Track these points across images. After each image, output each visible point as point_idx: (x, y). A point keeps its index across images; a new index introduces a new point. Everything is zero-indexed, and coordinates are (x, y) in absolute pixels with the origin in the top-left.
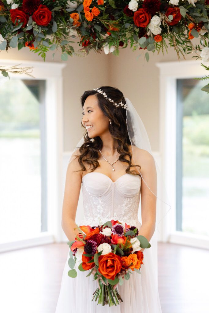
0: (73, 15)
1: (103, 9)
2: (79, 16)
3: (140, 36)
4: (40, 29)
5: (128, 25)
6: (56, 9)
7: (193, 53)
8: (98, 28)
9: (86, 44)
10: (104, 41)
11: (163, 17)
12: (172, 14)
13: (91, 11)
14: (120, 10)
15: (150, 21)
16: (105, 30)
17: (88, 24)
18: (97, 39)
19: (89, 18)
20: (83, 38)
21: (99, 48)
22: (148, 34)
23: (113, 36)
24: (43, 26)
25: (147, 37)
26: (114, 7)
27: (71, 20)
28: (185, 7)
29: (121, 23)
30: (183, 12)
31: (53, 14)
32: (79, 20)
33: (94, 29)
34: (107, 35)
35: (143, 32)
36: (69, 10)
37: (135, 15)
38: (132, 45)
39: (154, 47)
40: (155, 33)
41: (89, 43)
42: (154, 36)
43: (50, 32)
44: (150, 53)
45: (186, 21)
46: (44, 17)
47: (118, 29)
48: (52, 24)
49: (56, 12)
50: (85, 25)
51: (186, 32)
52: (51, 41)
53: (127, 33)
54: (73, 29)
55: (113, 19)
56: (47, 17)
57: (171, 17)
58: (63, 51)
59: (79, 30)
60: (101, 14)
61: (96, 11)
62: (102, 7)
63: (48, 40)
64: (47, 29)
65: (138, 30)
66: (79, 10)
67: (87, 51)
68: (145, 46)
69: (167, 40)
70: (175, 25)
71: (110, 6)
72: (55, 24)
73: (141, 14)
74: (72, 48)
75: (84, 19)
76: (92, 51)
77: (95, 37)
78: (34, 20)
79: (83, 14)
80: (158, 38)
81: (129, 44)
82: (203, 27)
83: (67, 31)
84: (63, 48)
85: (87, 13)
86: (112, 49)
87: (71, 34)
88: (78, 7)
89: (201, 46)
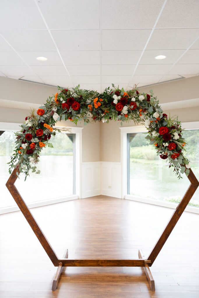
0: (89, 105)
1: (102, 103)
2: (92, 106)
3: (118, 115)
4: (75, 111)
5: (113, 110)
6: (82, 103)
7: (141, 122)
8: (100, 111)
9: (95, 118)
10: (103, 117)
11: (129, 106)
12: (133, 105)
13: (97, 104)
14: (109, 104)
15: (123, 108)
16: (103, 112)
17: (96, 109)
18: (99, 116)
19: (96, 107)
20: (94, 115)
21: (100, 120)
22: (122, 114)
23: (106, 114)
24: (76, 111)
25: (121, 115)
26: (107, 102)
27: (88, 108)
28: (138, 102)
29: (110, 109)
30: (138, 104)
31: (81, 105)
32: (92, 108)
33: (98, 112)
34: (104, 114)
35: (119, 113)
36: (87, 104)
37: (116, 105)
38: (115, 119)
39: (124, 120)
40: (125, 114)
41: (96, 118)
42: (124, 115)
43: (79, 113)
44: (123, 122)
45: (138, 108)
46: (77, 106)
47: (109, 111)
48: (80, 110)
49: (82, 105)
50: (95, 110)
51: (138, 113)
52: (79, 117)
53: (113, 113)
54: (89, 112)
55: (107, 107)
56: (78, 106)
57: (132, 107)
58: (85, 121)
59: (92, 112)
60: (101, 105)
61: (99, 104)
62: (102, 102)
63: (78, 117)
64: (78, 112)
65: (117, 112)
66: (92, 104)
67: (95, 121)
68: (121, 119)
69: (130, 116)
70: (134, 110)
71: (105, 102)
72: (81, 110)
73: (119, 105)
74: (88, 120)
75: (94, 108)
76: (97, 121)
77: (99, 115)
78: (72, 108)
79: (93, 105)
80: (126, 115)
81: (114, 118)
82: (146, 111)
83: (87, 112)
84: (85, 120)
85: (95, 105)
86: (106, 120)
87: (88, 114)
88: (91, 102)
89: (144, 119)
